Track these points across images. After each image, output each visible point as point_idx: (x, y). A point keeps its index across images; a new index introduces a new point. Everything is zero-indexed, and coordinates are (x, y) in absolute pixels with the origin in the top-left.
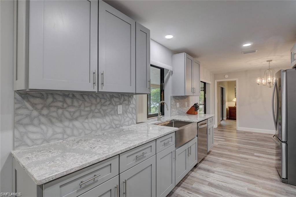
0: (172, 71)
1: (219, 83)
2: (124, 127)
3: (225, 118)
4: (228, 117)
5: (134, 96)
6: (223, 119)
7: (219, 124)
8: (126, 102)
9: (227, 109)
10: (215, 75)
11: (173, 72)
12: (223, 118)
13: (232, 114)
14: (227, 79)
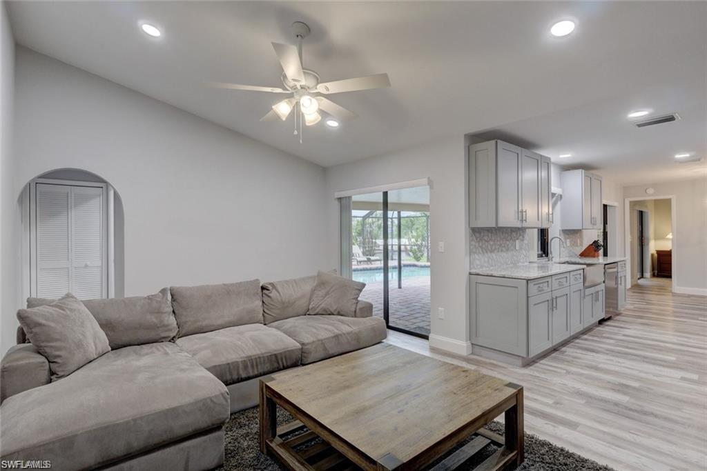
0: (561, 196)
1: (633, 204)
2: (520, 264)
3: (648, 274)
4: (656, 272)
5: (527, 230)
6: (642, 277)
7: (635, 283)
8: (521, 237)
9: (652, 255)
10: (626, 189)
11: (563, 197)
12: (644, 274)
13: (663, 266)
14: (651, 195)
